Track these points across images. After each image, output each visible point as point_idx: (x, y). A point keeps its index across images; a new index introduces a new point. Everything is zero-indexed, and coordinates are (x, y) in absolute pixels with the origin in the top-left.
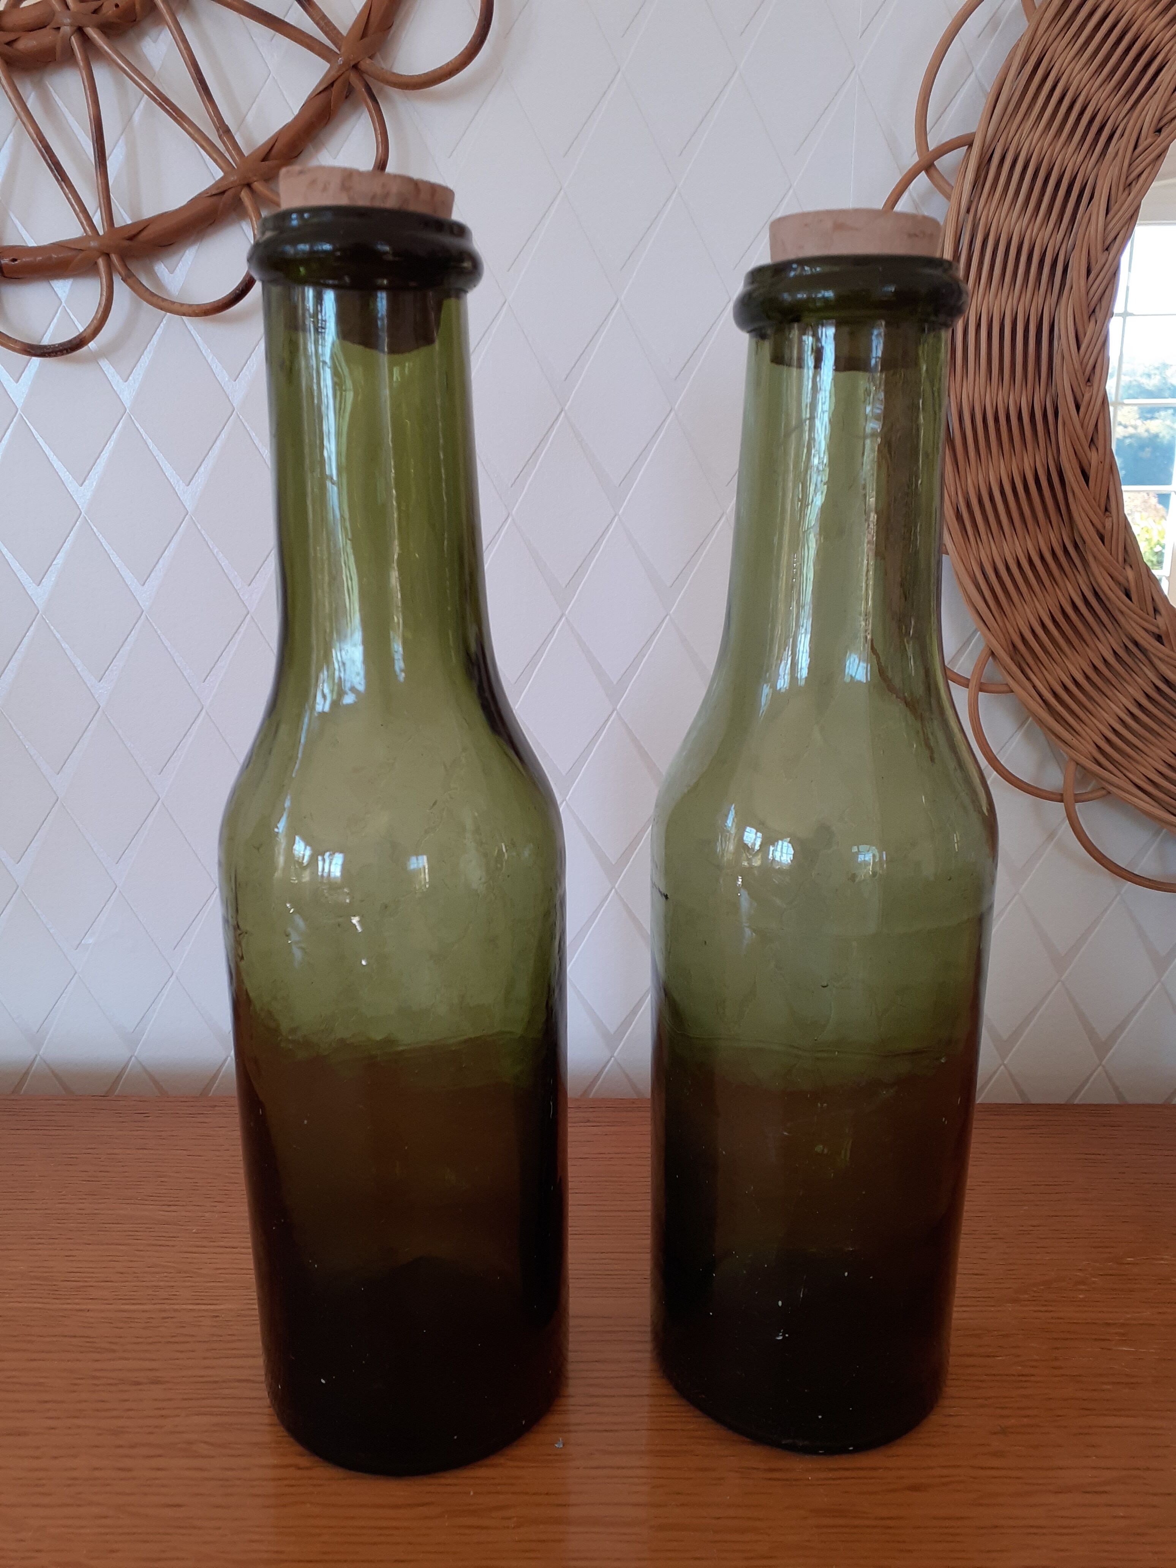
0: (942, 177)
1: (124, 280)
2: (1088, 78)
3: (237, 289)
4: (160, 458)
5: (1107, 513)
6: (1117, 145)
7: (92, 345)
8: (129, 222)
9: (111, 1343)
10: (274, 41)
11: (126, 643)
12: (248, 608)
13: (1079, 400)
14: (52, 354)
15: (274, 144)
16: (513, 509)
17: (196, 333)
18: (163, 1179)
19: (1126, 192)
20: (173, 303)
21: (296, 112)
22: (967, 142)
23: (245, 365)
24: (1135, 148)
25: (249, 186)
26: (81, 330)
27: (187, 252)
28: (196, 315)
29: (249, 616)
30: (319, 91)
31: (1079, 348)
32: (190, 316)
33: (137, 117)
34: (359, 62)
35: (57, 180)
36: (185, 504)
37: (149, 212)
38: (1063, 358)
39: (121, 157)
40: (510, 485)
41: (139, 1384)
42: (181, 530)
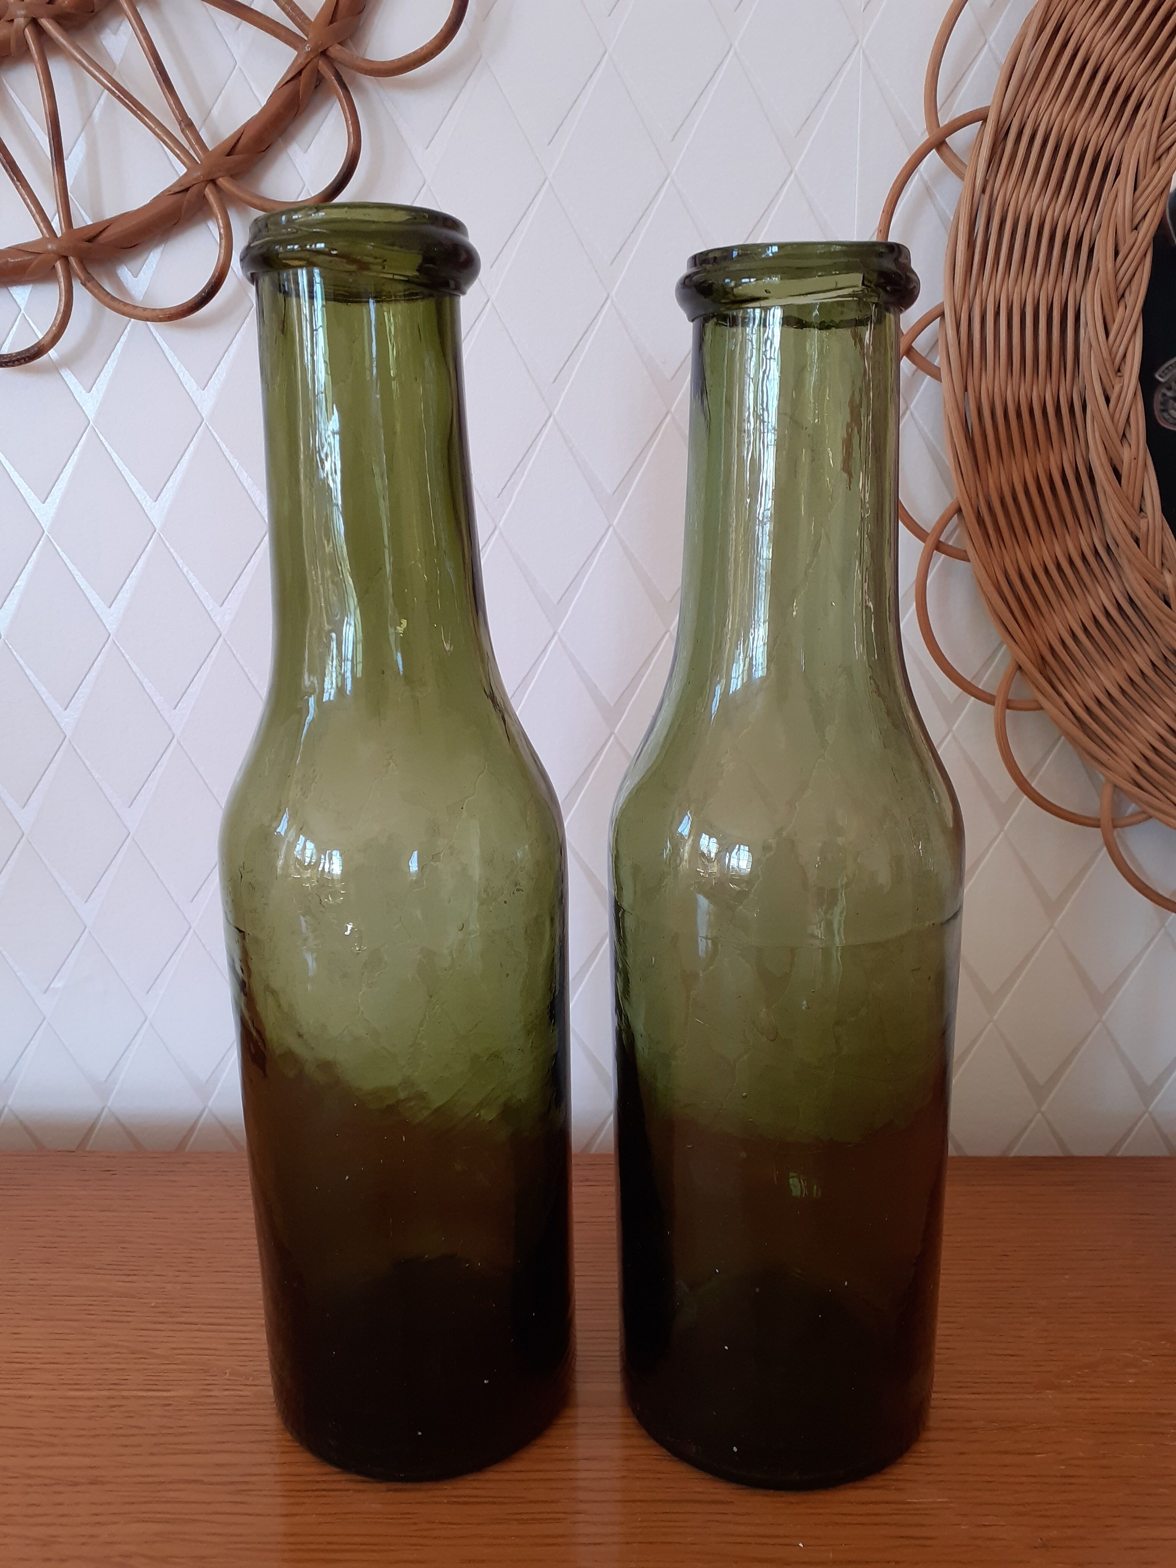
0: (955, 155)
1: (84, 284)
2: (1111, 45)
3: (203, 291)
4: (126, 472)
5: (1142, 514)
6: (1145, 116)
7: (52, 353)
8: (90, 223)
9: (51, 1435)
10: (240, 29)
11: (93, 669)
12: (221, 629)
13: (1109, 393)
14: (9, 364)
15: (240, 137)
16: (500, 521)
17: (162, 340)
18: (124, 1245)
19: (1156, 166)
20: (135, 307)
21: (264, 103)
22: (981, 116)
23: (214, 373)
24: (1164, 118)
25: (213, 182)
26: (41, 337)
27: (152, 254)
28: (161, 320)
29: (221, 638)
30: (286, 81)
31: (1107, 335)
32: (153, 321)
33: (97, 113)
34: (328, 48)
35: (13, 180)
36: (152, 521)
37: (110, 212)
38: (1091, 346)
39: (81, 156)
40: (497, 496)
41: (76, 1484)
42: (148, 549)
